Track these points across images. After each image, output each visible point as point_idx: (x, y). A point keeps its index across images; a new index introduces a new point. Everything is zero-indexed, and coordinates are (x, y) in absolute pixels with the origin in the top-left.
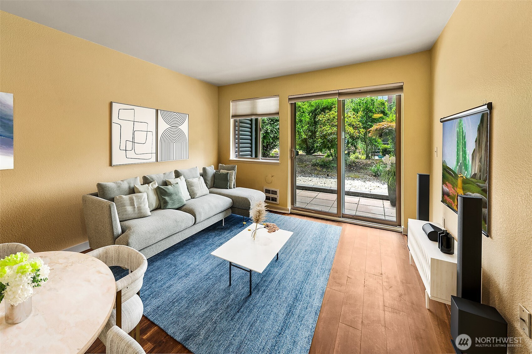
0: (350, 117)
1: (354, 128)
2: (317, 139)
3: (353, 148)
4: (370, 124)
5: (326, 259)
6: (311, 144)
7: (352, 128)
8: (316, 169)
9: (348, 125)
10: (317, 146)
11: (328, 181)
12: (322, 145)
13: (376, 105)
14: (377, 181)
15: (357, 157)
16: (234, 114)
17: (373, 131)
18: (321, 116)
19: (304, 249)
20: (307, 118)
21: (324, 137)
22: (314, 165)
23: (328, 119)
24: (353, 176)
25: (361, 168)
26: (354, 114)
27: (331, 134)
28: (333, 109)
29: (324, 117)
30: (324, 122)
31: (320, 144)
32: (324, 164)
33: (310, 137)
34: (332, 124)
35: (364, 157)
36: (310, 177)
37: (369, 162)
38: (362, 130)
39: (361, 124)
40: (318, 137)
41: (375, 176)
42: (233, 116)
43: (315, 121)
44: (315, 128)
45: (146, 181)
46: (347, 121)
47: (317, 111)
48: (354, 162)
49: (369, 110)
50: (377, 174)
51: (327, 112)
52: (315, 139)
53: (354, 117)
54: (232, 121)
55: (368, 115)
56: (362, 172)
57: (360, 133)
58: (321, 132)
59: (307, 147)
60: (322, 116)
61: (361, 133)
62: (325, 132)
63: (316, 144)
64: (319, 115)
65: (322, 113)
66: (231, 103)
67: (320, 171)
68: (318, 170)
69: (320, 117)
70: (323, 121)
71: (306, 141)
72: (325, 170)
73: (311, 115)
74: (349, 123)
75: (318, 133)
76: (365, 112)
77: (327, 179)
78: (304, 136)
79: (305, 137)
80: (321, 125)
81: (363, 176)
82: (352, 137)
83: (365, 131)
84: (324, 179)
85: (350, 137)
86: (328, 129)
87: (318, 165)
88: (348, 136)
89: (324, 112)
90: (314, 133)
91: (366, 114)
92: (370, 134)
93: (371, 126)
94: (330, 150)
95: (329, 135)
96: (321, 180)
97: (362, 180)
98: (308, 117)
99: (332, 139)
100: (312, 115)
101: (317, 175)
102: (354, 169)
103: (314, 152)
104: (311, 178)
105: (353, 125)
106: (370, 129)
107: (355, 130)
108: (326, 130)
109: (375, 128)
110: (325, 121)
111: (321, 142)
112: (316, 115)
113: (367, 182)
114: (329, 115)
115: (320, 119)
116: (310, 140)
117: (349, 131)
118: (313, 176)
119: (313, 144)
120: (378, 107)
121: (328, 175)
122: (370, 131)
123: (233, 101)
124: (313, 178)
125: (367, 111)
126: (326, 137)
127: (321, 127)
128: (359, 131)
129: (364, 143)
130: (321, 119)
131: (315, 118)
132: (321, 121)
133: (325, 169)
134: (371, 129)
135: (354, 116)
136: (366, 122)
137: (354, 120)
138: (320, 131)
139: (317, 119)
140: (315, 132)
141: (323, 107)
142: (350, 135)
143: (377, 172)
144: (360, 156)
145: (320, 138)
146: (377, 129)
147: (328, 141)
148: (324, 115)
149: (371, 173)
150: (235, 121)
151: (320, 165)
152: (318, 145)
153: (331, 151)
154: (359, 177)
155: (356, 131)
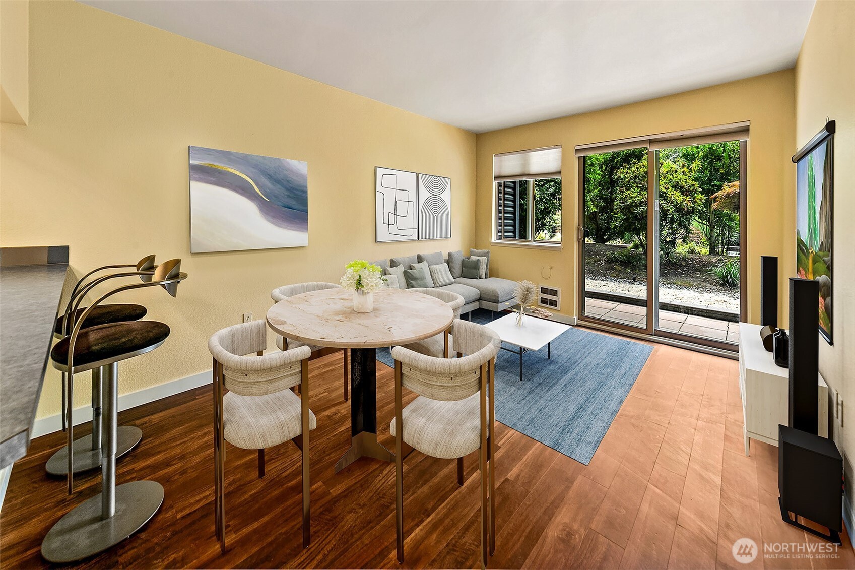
0: (676, 172)
1: (683, 193)
2: (615, 213)
3: (682, 231)
4: (718, 183)
5: (627, 375)
6: (605, 223)
7: (678, 193)
8: (613, 269)
9: (672, 187)
10: (616, 227)
11: (634, 288)
12: (625, 224)
13: (730, 147)
14: (725, 293)
15: (692, 251)
16: (497, 174)
17: (721, 198)
18: (622, 170)
19: (595, 362)
20: (597, 174)
21: (628, 209)
22: (610, 261)
23: (636, 177)
24: (680, 283)
25: (697, 270)
26: (684, 166)
27: (640, 204)
28: (645, 157)
29: (627, 173)
30: (629, 182)
31: (620, 222)
32: (629, 261)
33: (603, 210)
34: (643, 186)
35: (705, 251)
36: (602, 280)
37: (714, 259)
38: (700, 195)
39: (697, 185)
40: (617, 209)
41: (722, 285)
42: (496, 178)
43: (610, 180)
44: (611, 193)
45: (393, 264)
46: (671, 179)
47: (616, 161)
48: (684, 259)
49: (715, 157)
50: (727, 281)
51: (634, 163)
52: (612, 214)
53: (683, 172)
54: (494, 184)
55: (714, 167)
56: (697, 277)
57: (694, 202)
58: (624, 200)
59: (597, 227)
60: (624, 171)
61: (697, 202)
62: (629, 201)
63: (614, 222)
64: (618, 169)
65: (624, 165)
66: (494, 158)
67: (620, 271)
68: (616, 271)
69: (621, 173)
70: (627, 180)
71: (595, 217)
72: (629, 271)
73: (604, 168)
74: (675, 183)
75: (618, 202)
76: (708, 161)
77: (633, 285)
78: (593, 209)
79: (595, 209)
80: (622, 187)
81: (700, 284)
82: (679, 209)
83: (705, 198)
84: (628, 285)
85: (675, 210)
86: (636, 194)
87: (616, 261)
88: (671, 208)
89: (629, 163)
90: (610, 201)
91: (711, 163)
92: (716, 203)
93: (719, 188)
94: (638, 235)
95: (636, 206)
96: (622, 285)
97: (696, 290)
98: (598, 172)
99: (642, 213)
100: (606, 168)
101: (615, 278)
102: (683, 271)
103: (608, 240)
104: (605, 282)
105: (682, 187)
106: (715, 195)
107: (684, 197)
108: (632, 197)
109: (725, 193)
110: (629, 180)
111: (623, 220)
112: (613, 168)
113: (705, 294)
114: (637, 168)
115: (620, 177)
116: (601, 215)
117: (673, 198)
118: (609, 280)
119: (608, 223)
120: (734, 150)
121: (634, 280)
122: (716, 197)
123: (498, 154)
124: (608, 282)
125: (711, 158)
126: (632, 209)
127: (623, 192)
128: (694, 198)
129: (706, 223)
130: (622, 177)
131: (611, 174)
132: (622, 179)
133: (629, 269)
134: (717, 193)
135: (685, 169)
136: (710, 180)
137: (684, 177)
138: (621, 198)
139: (616, 177)
140: (612, 201)
141: (626, 153)
142: (676, 205)
143: (727, 277)
144: (698, 249)
145: (621, 212)
146: (728, 195)
147: (636, 218)
148: (628, 168)
149: (715, 279)
150: (499, 185)
151: (621, 261)
152: (617, 224)
153: (641, 237)
154: (691, 285)
155: (688, 198)
